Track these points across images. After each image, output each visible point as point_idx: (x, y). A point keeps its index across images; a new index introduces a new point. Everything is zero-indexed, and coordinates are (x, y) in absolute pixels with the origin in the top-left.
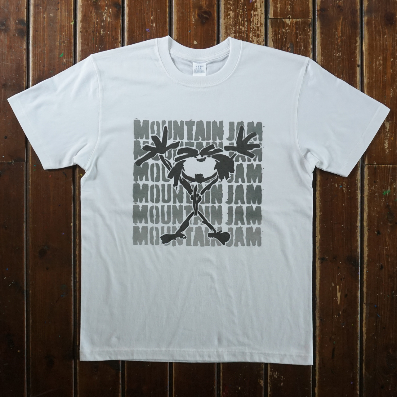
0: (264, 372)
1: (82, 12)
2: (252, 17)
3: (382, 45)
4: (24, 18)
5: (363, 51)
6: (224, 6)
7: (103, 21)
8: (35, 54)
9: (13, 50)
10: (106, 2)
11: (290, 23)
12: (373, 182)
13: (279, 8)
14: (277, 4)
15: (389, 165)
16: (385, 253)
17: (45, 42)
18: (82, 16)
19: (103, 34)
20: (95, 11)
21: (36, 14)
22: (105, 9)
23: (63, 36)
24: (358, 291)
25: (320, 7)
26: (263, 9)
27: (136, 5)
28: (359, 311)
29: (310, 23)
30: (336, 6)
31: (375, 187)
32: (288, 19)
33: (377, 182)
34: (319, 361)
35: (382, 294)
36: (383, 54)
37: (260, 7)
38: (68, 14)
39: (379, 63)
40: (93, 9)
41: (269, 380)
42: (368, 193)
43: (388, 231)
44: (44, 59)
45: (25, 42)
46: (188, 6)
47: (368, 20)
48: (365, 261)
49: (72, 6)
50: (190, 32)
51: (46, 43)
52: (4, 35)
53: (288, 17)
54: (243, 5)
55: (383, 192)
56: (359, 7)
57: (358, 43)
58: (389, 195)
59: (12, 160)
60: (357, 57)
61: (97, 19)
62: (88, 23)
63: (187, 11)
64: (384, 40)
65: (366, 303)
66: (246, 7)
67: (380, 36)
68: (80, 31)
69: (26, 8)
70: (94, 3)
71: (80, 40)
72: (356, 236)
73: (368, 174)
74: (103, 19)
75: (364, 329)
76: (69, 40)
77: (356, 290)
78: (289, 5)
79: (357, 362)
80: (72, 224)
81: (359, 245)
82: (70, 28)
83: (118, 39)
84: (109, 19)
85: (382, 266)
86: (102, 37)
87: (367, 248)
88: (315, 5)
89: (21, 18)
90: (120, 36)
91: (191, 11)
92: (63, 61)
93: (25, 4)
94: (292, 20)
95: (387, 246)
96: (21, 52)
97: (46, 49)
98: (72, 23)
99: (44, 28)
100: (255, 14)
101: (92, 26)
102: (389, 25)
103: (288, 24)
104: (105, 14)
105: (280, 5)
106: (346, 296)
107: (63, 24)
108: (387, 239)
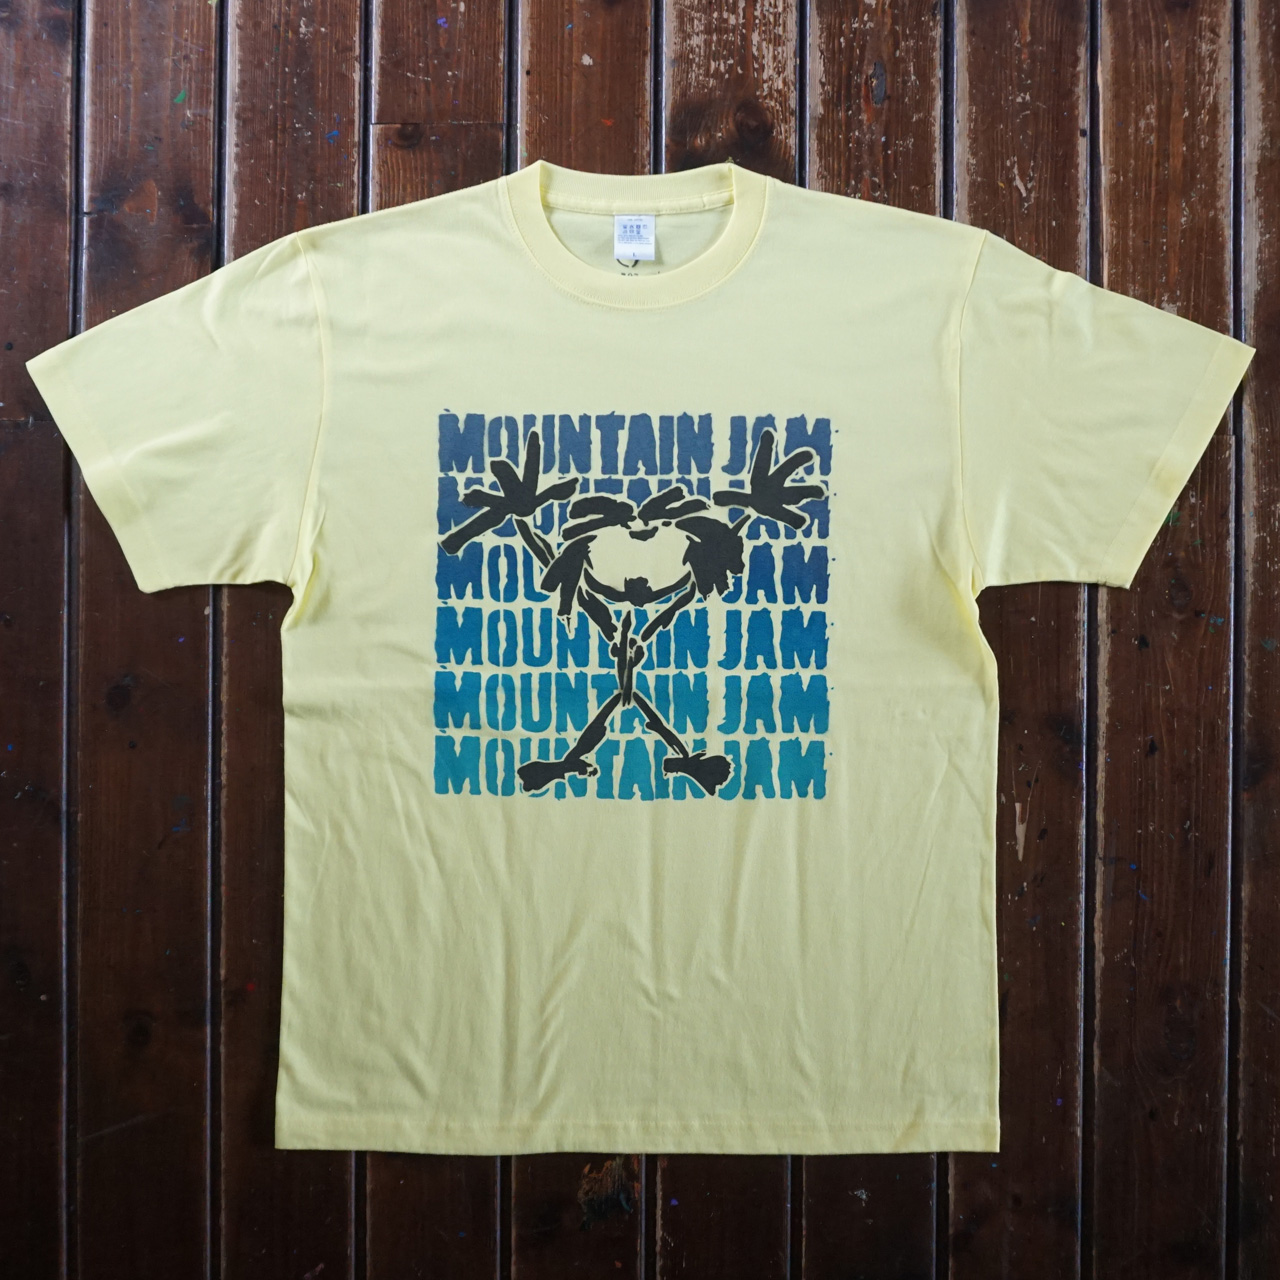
5: (1098, 88)
8: (101, 92)
16: (1161, 703)
19: (305, 35)
24: (1080, 818)
28: (1084, 881)
35: (1154, 829)
39: (1148, 125)
43: (1173, 638)
44: (127, 108)
50: (571, 29)
58: (1174, 526)
60: (1077, 108)
64: (1162, 56)
65: (1105, 856)
71: (237, 53)
72: (1075, 654)
75: (1098, 937)
76: (203, 53)
77: (1076, 818)
80: (208, 611)
81: (1083, 679)
83: (351, 49)
86: (303, 41)
87: (1106, 688)
90: (357, 38)
92: (185, 115)
97: (132, 78)
101: (274, 11)
102: (1178, 10)
106: (1043, 834)
108: (1170, 661)
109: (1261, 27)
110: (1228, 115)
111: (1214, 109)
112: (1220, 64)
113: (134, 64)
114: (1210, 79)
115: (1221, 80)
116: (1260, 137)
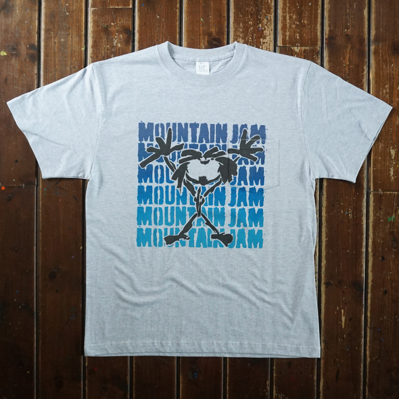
0: (269, 393)
1: (93, 37)
2: (261, 44)
3: (388, 74)
4: (35, 42)
6: (233, 33)
7: (113, 47)
9: (24, 75)
10: (117, 28)
11: (298, 51)
12: (378, 209)
13: (288, 36)
14: (286, 32)
15: (394, 192)
17: (56, 67)
18: (93, 41)
20: (106, 36)
21: (47, 39)
22: (116, 35)
23: (74, 61)
25: (328, 35)
26: (272, 37)
27: (147, 32)
29: (318, 52)
30: (344, 35)
31: (380, 214)
32: (297, 47)
33: (382, 209)
34: (324, 383)
36: (390, 82)
37: (269, 35)
38: (78, 40)
40: (103, 35)
42: (373, 219)
45: (36, 67)
46: (198, 33)
47: (375, 49)
48: (370, 286)
49: (83, 32)
51: (57, 68)
52: (16, 59)
53: (297, 45)
54: (252, 32)
55: (388, 219)
56: (366, 36)
57: (366, 72)
59: (22, 184)
61: (108, 45)
62: (99, 49)
63: (197, 38)
66: (255, 35)
67: (387, 65)
68: (91, 57)
69: (37, 33)
70: (105, 29)
73: (373, 201)
74: (114, 45)
78: (298, 33)
79: (360, 385)
82: (80, 54)
84: (119, 45)
85: (386, 290)
88: (324, 33)
89: (32, 43)
91: (201, 37)
93: (35, 28)
94: (301, 48)
95: (391, 271)
96: (32, 76)
98: (83, 49)
99: (55, 53)
100: (264, 41)
103: (297, 52)
104: (115, 40)
105: (289, 33)
107: (74, 49)
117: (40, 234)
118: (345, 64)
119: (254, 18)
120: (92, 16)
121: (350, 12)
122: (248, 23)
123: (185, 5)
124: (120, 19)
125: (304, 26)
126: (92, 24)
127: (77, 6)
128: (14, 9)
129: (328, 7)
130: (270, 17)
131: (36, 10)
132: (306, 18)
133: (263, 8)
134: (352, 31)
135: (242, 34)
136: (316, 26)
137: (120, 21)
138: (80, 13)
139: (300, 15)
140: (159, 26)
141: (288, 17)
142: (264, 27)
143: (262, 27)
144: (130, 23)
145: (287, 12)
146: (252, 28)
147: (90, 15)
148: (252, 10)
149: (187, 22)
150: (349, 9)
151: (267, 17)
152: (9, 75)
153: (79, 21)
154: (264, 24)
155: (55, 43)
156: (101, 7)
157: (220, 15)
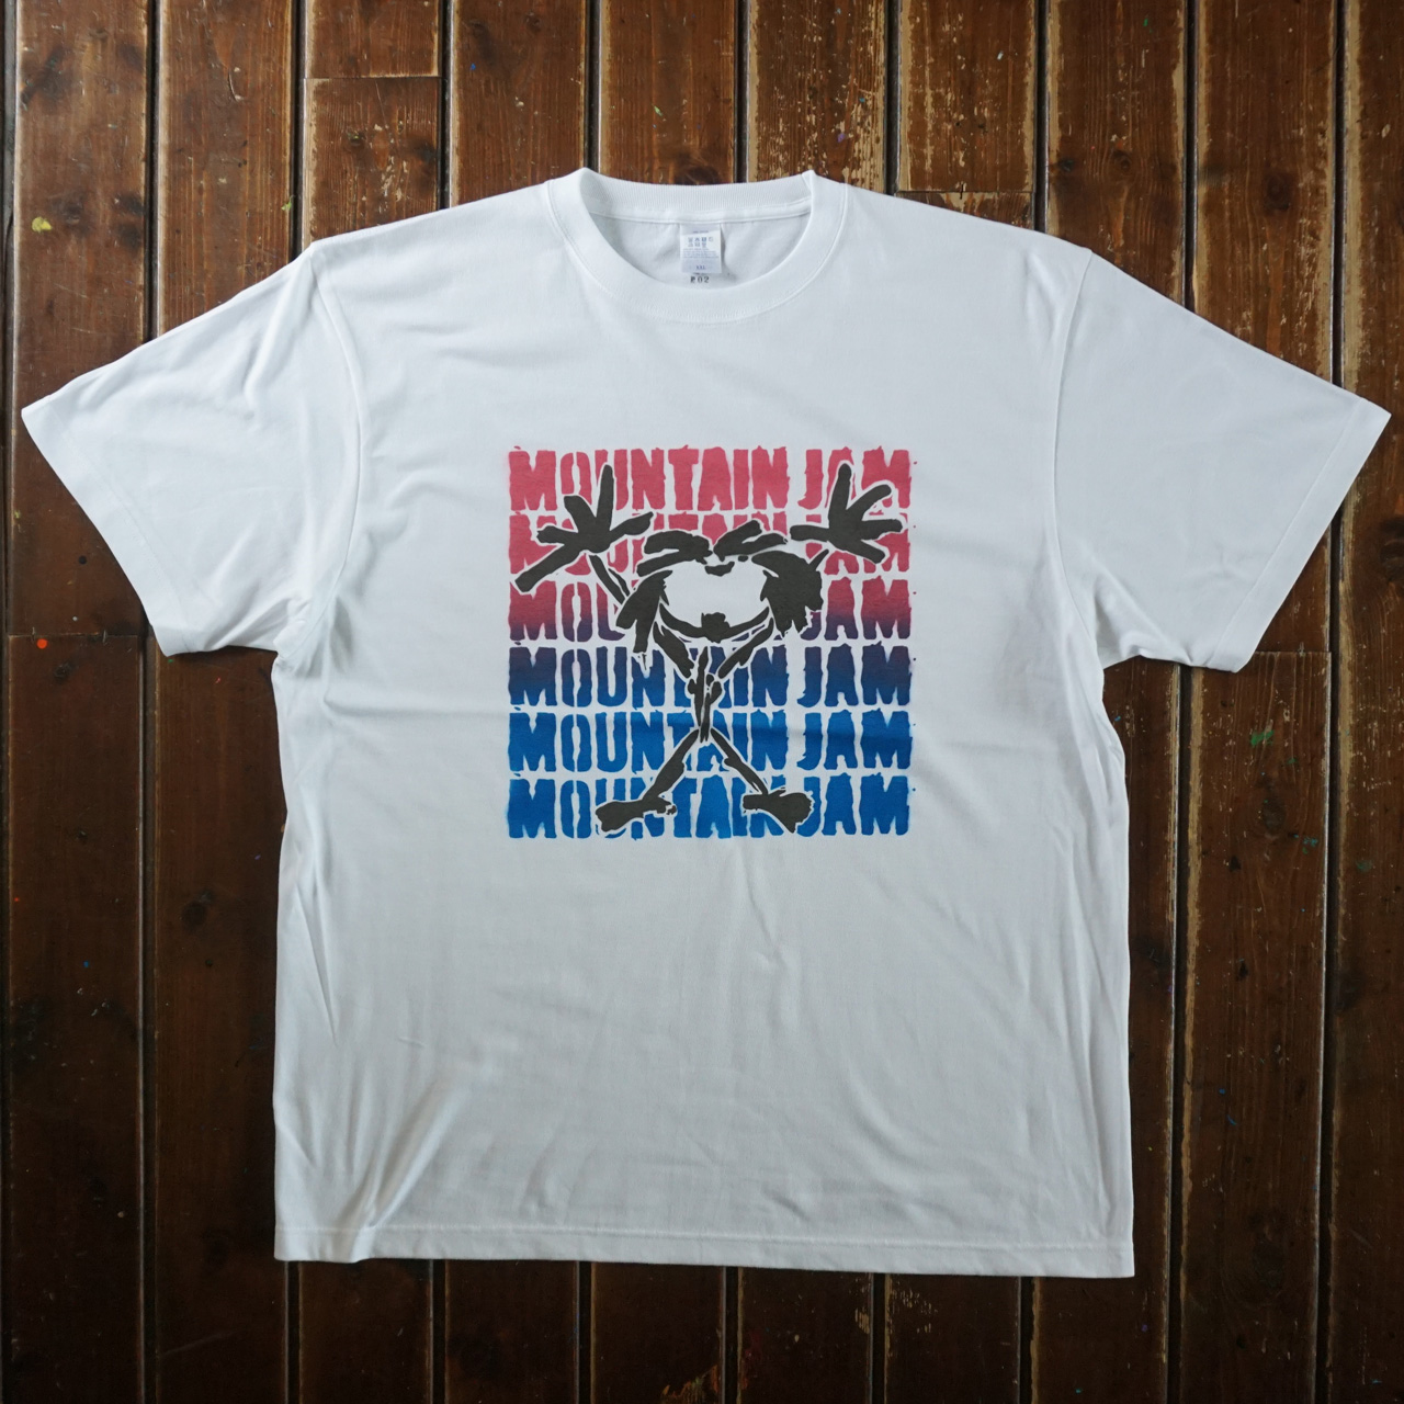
0: (872, 1288)
1: (317, 171)
3: (1252, 275)
4: (138, 189)
5: (1193, 293)
6: (757, 151)
7: (380, 199)
8: (174, 300)
9: (106, 291)
10: (392, 141)
11: (962, 207)
12: (1220, 705)
13: (929, 157)
14: (923, 145)
15: (1269, 653)
16: (1253, 926)
17: (202, 265)
18: (316, 183)
20: (358, 168)
22: (389, 163)
23: (260, 247)
24: (1168, 1042)
25: (1058, 155)
26: (880, 162)
27: (484, 150)
28: (1172, 1106)
29: (1027, 207)
30: (1109, 151)
31: (1226, 721)
32: (959, 194)
33: (1232, 705)
35: (1244, 1054)
36: (1256, 303)
37: (869, 155)
38: (272, 180)
39: (1244, 331)
40: (350, 162)
41: (887, 1315)
42: (1203, 738)
43: (1266, 860)
45: (142, 267)
46: (646, 155)
47: (1209, 195)
48: (1192, 951)
49: (285, 154)
51: (205, 267)
52: (79, 242)
53: (957, 186)
54: (818, 150)
55: (1250, 737)
56: (1181, 155)
57: (1176, 271)
58: (1268, 745)
59: (101, 632)
61: (364, 193)
62: (336, 207)
63: (643, 167)
64: (1259, 261)
65: (1193, 1081)
66: (825, 156)
67: (1245, 244)
68: (311, 232)
69: (145, 160)
70: (356, 145)
72: (1165, 874)
73: (1204, 682)
74: (383, 195)
75: (1185, 1162)
77: (1164, 1042)
78: (962, 151)
79: (1161, 1265)
81: (1173, 901)
82: (278, 222)
84: (399, 194)
85: (1243, 965)
87: (1197, 911)
88: (1044, 149)
89: (130, 190)
91: (656, 167)
93: (140, 146)
94: (971, 196)
95: (1260, 905)
96: (130, 296)
97: (205, 287)
98: (287, 208)
99: (199, 220)
100: (854, 176)
101: (349, 217)
102: (1276, 212)
104: (387, 177)
105: (934, 151)
107: (258, 210)
108: (1261, 882)
109: (1363, 229)
110: (1326, 322)
111: (1313, 316)
112: (1320, 268)
113: (207, 271)
114: (1309, 284)
115: (1320, 284)
116: (1361, 345)
117: (157, 785)
118: (1112, 247)
119: (822, 101)
120: (315, 104)
121: (1127, 79)
122: (805, 117)
123: (603, 64)
124: (401, 113)
125: (982, 127)
126: (314, 128)
127: (268, 74)
128: (74, 86)
129: (1057, 67)
130: (874, 98)
131: (141, 88)
132: (988, 101)
133: (848, 72)
134: (1133, 138)
135: (783, 153)
136: (1020, 127)
137: (400, 119)
138: (277, 95)
139: (968, 90)
140: (522, 132)
141: (929, 99)
142: (854, 132)
143: (847, 132)
144: (435, 124)
145: (928, 82)
146: (816, 134)
147: (309, 102)
148: (814, 76)
149: (612, 118)
150: (1124, 70)
151: (863, 100)
152: (60, 291)
153: (273, 120)
154: (853, 123)
155: (200, 191)
156: (343, 76)
157: (716, 97)
